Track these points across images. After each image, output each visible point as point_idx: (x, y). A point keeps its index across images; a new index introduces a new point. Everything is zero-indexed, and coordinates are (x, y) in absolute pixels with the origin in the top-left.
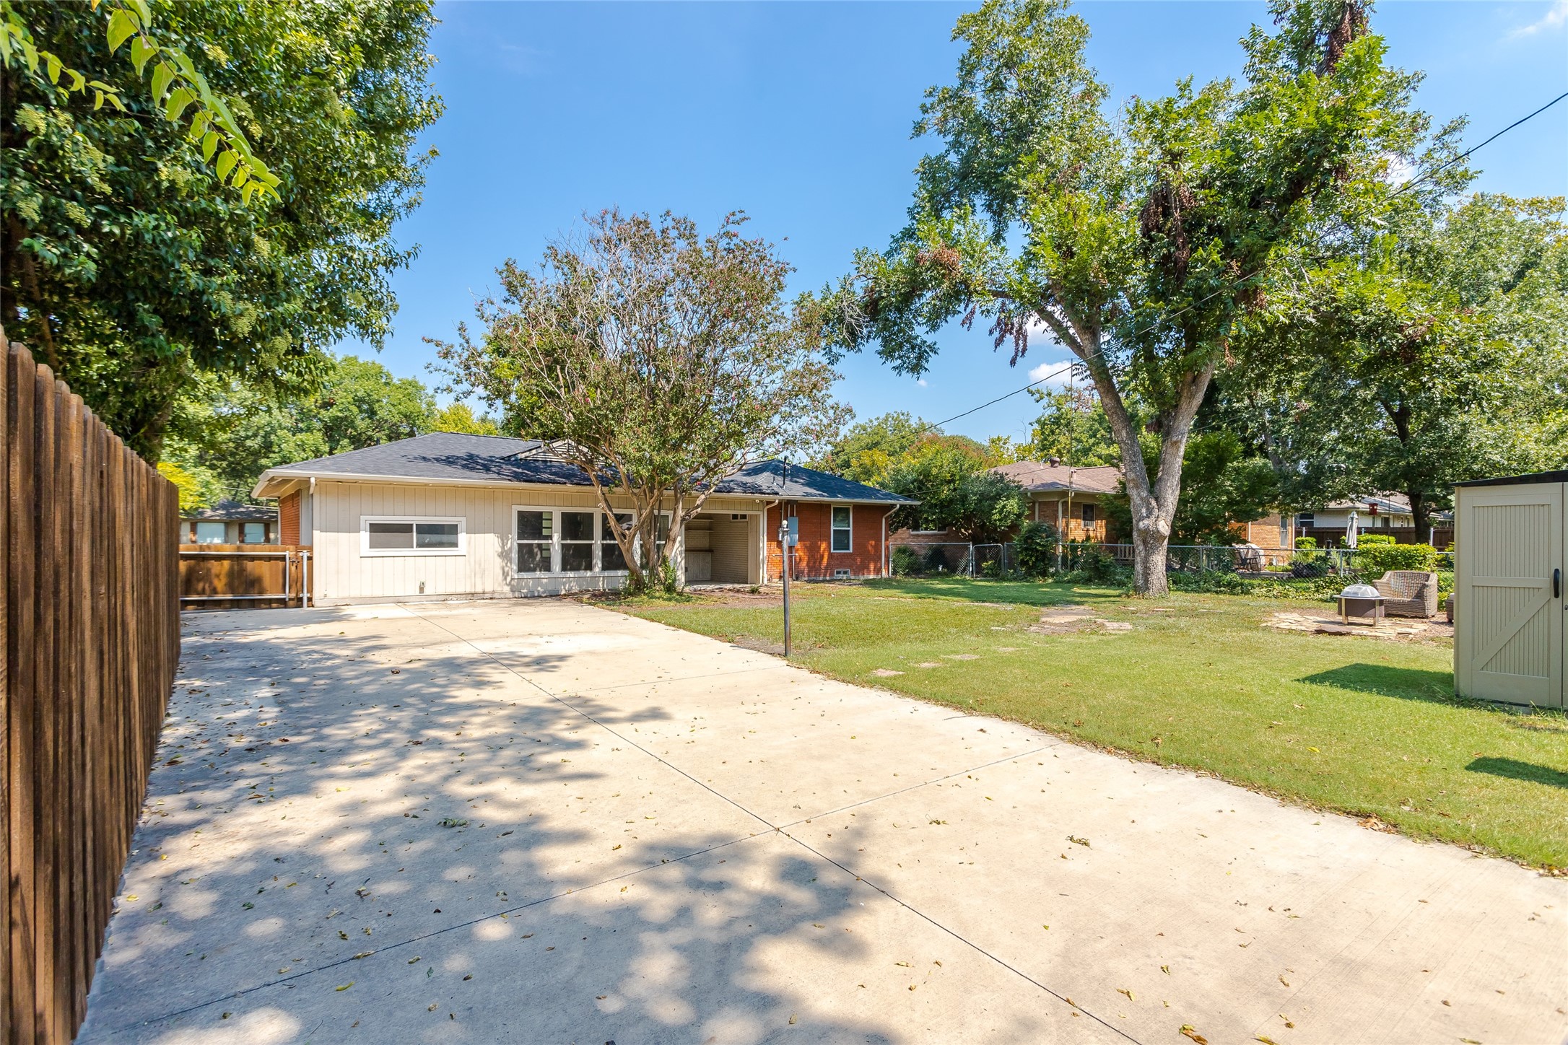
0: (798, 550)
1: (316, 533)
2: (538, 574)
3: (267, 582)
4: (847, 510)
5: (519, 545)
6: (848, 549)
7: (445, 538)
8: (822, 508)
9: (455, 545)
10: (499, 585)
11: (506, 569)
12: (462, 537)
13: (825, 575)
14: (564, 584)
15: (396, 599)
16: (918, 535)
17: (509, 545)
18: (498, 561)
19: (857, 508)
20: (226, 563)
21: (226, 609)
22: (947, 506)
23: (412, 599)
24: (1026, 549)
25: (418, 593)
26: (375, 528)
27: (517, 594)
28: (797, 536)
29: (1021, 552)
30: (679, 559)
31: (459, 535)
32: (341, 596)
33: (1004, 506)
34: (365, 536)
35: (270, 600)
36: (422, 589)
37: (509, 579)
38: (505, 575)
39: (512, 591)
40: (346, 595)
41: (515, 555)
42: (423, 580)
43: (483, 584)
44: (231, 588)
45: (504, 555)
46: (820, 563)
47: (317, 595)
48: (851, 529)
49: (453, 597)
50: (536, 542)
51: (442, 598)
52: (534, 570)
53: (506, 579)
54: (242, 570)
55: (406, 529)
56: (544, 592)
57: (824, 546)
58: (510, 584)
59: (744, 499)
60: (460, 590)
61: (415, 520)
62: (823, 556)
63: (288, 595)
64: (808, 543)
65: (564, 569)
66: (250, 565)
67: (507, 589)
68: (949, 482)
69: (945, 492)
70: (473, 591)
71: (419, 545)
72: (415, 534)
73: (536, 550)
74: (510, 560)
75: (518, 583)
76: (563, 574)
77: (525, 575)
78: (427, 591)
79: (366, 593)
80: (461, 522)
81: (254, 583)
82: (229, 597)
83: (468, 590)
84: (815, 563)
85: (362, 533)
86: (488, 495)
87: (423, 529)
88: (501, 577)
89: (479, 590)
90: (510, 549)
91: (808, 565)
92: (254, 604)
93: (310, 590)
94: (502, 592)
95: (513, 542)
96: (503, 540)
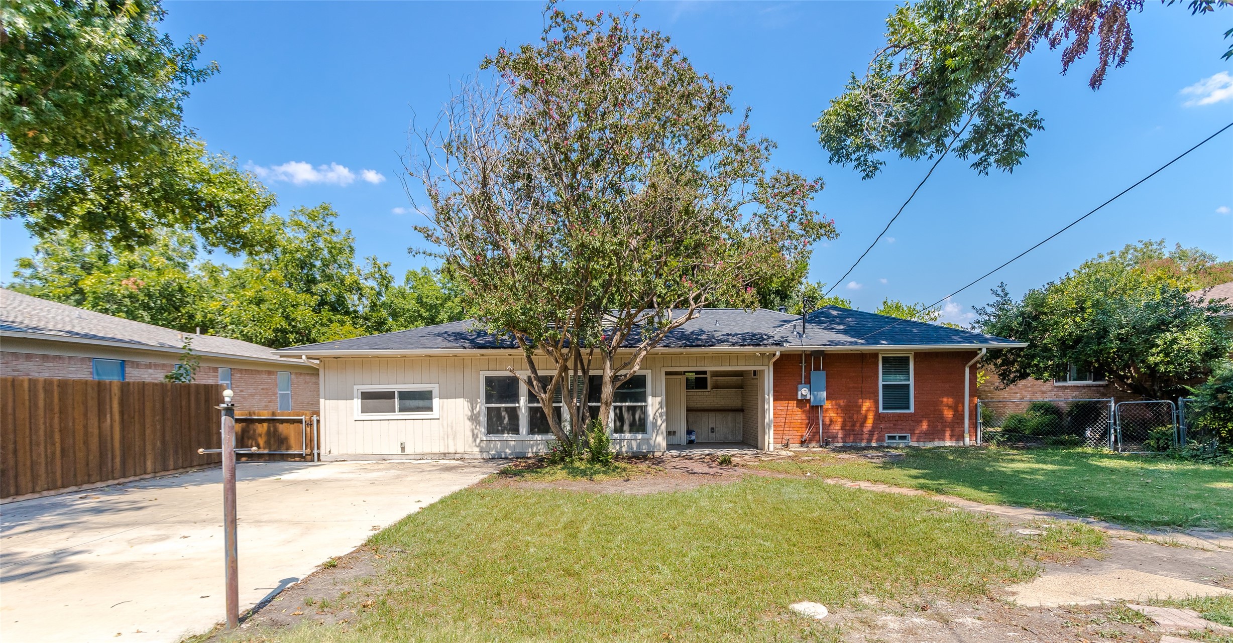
0: (827, 410)
1: (322, 401)
2: (506, 436)
3: (292, 441)
4: (906, 360)
5: (488, 408)
6: (908, 408)
7: (420, 403)
8: (866, 360)
9: (430, 409)
10: (470, 446)
11: (476, 431)
12: (436, 402)
13: (869, 441)
14: (532, 447)
15: (381, 457)
16: (1066, 388)
17: (478, 409)
18: (468, 424)
19: (920, 356)
20: (265, 425)
21: (265, 461)
22: (1072, 347)
23: (394, 457)
24: (1215, 409)
25: (400, 452)
26: (366, 396)
27: (485, 456)
28: (824, 394)
29: (1202, 414)
30: (659, 422)
31: (434, 400)
32: (341, 453)
33: (1174, 341)
34: (357, 403)
35: (295, 455)
36: (403, 449)
37: (478, 441)
38: (475, 437)
39: (481, 452)
40: (345, 452)
41: (483, 419)
42: (403, 441)
43: (455, 445)
44: (268, 444)
45: (474, 418)
46: (862, 425)
47: (322, 451)
48: (911, 382)
49: (428, 457)
50: (503, 405)
51: (419, 457)
52: (502, 432)
53: (475, 441)
54: (276, 430)
55: (389, 396)
56: (511, 454)
57: (867, 405)
58: (479, 446)
59: (741, 353)
60: (436, 450)
61: (396, 388)
62: (866, 417)
63: (303, 451)
64: (842, 402)
65: (532, 431)
66: (282, 428)
67: (477, 450)
68: (1075, 312)
69: (1068, 325)
70: (446, 451)
71: (401, 410)
72: (397, 400)
73: (503, 413)
74: (479, 423)
75: (487, 445)
76: (530, 437)
77: (493, 437)
78: (407, 451)
79: (360, 451)
80: (435, 388)
81: (282, 441)
82: (266, 451)
83: (442, 451)
84: (854, 425)
85: (355, 400)
86: (459, 363)
87: (404, 396)
88: (471, 439)
89: (452, 450)
90: (479, 412)
91: (843, 427)
92: (284, 458)
93: (318, 448)
94: (472, 453)
95: (481, 406)
96: (472, 405)
